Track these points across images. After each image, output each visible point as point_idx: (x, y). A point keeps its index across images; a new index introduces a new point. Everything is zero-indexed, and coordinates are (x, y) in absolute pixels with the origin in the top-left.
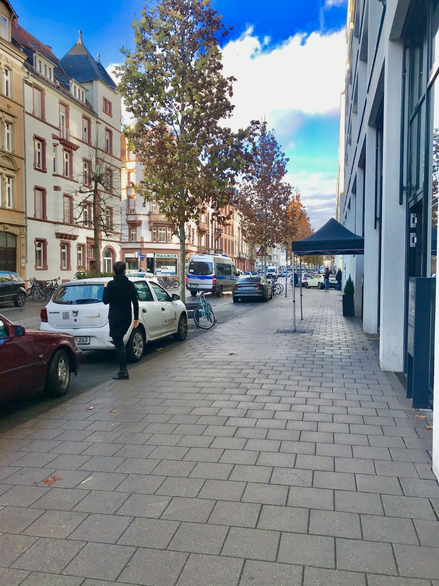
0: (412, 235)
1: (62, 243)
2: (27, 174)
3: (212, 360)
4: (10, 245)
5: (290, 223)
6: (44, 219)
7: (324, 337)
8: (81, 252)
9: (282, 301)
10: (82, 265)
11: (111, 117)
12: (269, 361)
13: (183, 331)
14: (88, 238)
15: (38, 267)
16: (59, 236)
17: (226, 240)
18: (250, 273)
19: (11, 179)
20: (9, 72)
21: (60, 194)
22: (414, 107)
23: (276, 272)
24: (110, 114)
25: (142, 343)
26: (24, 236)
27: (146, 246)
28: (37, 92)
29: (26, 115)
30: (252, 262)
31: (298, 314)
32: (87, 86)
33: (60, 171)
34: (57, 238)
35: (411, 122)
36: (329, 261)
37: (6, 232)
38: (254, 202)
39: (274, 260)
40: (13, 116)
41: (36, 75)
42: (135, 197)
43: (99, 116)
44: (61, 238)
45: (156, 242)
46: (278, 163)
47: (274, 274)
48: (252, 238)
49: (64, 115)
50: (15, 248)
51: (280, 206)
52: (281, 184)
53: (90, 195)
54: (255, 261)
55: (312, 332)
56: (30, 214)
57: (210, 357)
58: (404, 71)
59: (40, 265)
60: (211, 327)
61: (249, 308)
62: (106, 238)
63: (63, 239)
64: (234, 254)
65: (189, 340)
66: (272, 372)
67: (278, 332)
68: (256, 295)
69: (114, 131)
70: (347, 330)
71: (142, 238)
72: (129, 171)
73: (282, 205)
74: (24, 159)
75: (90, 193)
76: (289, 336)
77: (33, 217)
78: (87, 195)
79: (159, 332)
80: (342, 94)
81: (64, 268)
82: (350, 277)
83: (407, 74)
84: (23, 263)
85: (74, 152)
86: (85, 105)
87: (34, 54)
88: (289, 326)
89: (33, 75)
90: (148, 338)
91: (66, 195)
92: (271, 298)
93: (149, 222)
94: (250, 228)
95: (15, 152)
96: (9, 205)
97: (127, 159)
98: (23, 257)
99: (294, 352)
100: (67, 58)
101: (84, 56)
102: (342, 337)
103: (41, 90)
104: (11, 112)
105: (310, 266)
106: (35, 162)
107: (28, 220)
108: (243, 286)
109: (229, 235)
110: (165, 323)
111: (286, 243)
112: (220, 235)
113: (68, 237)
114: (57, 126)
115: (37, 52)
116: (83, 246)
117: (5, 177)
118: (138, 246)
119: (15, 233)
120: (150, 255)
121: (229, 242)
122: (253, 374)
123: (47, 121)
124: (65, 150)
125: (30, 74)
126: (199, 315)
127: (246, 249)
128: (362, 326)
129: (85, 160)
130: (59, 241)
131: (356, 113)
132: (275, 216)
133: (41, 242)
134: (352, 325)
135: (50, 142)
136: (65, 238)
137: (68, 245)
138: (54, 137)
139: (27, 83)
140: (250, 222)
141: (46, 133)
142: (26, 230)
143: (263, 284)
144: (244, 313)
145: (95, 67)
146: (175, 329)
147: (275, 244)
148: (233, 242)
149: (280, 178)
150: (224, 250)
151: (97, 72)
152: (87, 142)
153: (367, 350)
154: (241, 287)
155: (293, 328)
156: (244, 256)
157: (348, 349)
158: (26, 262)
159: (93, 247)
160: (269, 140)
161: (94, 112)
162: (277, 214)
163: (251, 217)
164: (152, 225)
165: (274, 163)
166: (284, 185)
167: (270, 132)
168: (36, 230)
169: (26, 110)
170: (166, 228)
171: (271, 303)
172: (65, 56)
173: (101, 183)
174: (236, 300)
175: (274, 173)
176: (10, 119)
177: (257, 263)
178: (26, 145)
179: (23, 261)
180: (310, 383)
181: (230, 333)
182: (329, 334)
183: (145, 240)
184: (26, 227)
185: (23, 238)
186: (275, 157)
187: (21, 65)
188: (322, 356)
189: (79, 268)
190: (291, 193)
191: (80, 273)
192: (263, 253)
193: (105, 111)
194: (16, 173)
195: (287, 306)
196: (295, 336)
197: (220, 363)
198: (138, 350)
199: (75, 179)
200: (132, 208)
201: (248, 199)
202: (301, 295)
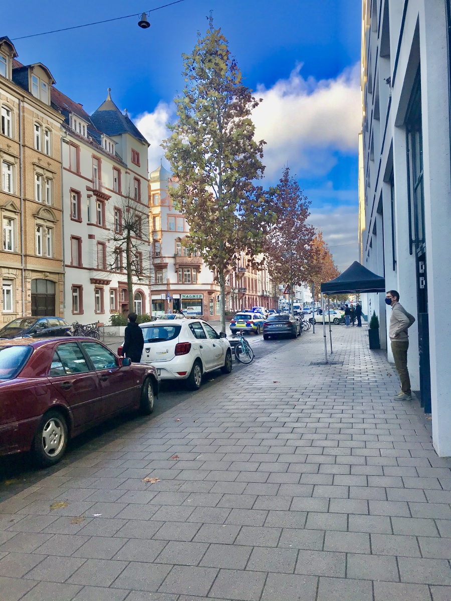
0: (421, 279)
1: (96, 288)
2: (64, 225)
3: (260, 387)
4: (50, 292)
5: (315, 262)
6: (80, 266)
7: (353, 367)
8: (113, 296)
9: (311, 338)
10: (114, 309)
11: (139, 167)
12: (308, 386)
13: (229, 365)
14: (119, 282)
15: (75, 312)
16: (93, 281)
17: (249, 279)
18: (275, 311)
19: (50, 230)
20: (49, 132)
21: (94, 241)
22: (418, 178)
23: (301, 309)
24: (138, 164)
25: (200, 374)
26: (62, 283)
27: (172, 287)
28: (73, 149)
29: (64, 170)
30: (276, 299)
31: (329, 348)
32: (116, 139)
33: (94, 220)
34: (91, 283)
35: (415, 190)
36: (353, 296)
37: (46, 280)
38: (280, 243)
39: (298, 296)
40: (53, 173)
41: (73, 134)
42: (161, 241)
43: (128, 167)
44: (95, 283)
45: (181, 283)
46: (301, 205)
47: (298, 311)
48: (278, 278)
49: (97, 168)
50: (54, 295)
51: (304, 246)
52: (305, 225)
53: (123, 243)
54: (278, 298)
55: (342, 363)
56: (68, 262)
57: (257, 385)
58: (408, 150)
59: (76, 310)
60: (250, 362)
61: (281, 344)
62: (139, 282)
63: (97, 285)
64: (258, 292)
65: (234, 372)
66: (312, 394)
67: (312, 364)
68: (286, 332)
69: (142, 180)
70: (373, 361)
71: (168, 280)
72: (155, 216)
73: (306, 245)
74: (62, 211)
75: (123, 241)
76: (322, 367)
77: (69, 264)
78: (120, 242)
79: (211, 365)
80: (359, 134)
81: (98, 312)
82: (374, 312)
83: (410, 153)
84: (62, 308)
85: (106, 201)
86: (115, 157)
87: (70, 115)
88: (321, 358)
89: (70, 134)
90: (204, 371)
91: (99, 243)
92: (299, 335)
93: (175, 265)
94: (277, 268)
95: (54, 205)
96: (49, 255)
97: (152, 205)
98: (62, 303)
99: (328, 379)
100: (98, 115)
101: (113, 111)
102: (369, 367)
103: (76, 147)
104: (51, 168)
105: (335, 302)
106: (72, 213)
107: (66, 268)
108: (273, 324)
109: (252, 273)
110: (216, 358)
111: (311, 282)
112: (244, 274)
113: (102, 282)
114: (90, 178)
115: (73, 113)
116: (115, 290)
117: (45, 228)
118: (164, 288)
119: (54, 280)
120: (176, 296)
121: (252, 280)
122: (297, 395)
123: (82, 175)
124: (98, 200)
125: (68, 133)
126: (239, 351)
127: (269, 287)
128: (387, 358)
129: (116, 208)
130: (93, 286)
131: (373, 160)
132: (300, 256)
133: (77, 288)
134: (378, 357)
135: (84, 193)
136: (99, 284)
137: (102, 289)
138: (88, 189)
139: (64, 141)
140: (276, 262)
141: (81, 185)
142: (64, 277)
143: (292, 321)
144: (277, 349)
145: (124, 122)
146: (222, 363)
147: (301, 282)
148: (256, 281)
149: (302, 220)
150: (247, 288)
151: (125, 125)
152: (117, 192)
153: (391, 375)
154: (270, 325)
155: (325, 361)
156: (268, 294)
157: (374, 375)
158: (64, 307)
159: (124, 290)
160: (292, 186)
161: (123, 163)
162: (302, 254)
163: (277, 258)
164: (177, 267)
165: (297, 206)
166: (308, 227)
167: (292, 177)
168: (73, 277)
169: (64, 166)
170: (191, 269)
171: (300, 339)
172: (95, 112)
173: (133, 231)
174: (266, 338)
175: (298, 215)
176: (50, 175)
177: (280, 300)
178: (64, 198)
179: (62, 306)
180: (344, 400)
181: (269, 366)
182: (358, 364)
183: (171, 282)
184: (64, 274)
185: (62, 285)
186: (298, 200)
187: (59, 125)
188: (352, 381)
189: (112, 311)
190: (315, 234)
191: (115, 316)
192: (290, 291)
193: (133, 161)
194: (55, 224)
195: (317, 341)
196: (328, 367)
197: (267, 389)
198: (198, 380)
199: (107, 227)
200: (158, 251)
201: (274, 241)
202: (330, 331)
